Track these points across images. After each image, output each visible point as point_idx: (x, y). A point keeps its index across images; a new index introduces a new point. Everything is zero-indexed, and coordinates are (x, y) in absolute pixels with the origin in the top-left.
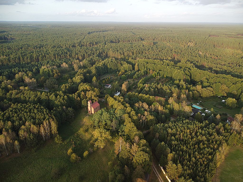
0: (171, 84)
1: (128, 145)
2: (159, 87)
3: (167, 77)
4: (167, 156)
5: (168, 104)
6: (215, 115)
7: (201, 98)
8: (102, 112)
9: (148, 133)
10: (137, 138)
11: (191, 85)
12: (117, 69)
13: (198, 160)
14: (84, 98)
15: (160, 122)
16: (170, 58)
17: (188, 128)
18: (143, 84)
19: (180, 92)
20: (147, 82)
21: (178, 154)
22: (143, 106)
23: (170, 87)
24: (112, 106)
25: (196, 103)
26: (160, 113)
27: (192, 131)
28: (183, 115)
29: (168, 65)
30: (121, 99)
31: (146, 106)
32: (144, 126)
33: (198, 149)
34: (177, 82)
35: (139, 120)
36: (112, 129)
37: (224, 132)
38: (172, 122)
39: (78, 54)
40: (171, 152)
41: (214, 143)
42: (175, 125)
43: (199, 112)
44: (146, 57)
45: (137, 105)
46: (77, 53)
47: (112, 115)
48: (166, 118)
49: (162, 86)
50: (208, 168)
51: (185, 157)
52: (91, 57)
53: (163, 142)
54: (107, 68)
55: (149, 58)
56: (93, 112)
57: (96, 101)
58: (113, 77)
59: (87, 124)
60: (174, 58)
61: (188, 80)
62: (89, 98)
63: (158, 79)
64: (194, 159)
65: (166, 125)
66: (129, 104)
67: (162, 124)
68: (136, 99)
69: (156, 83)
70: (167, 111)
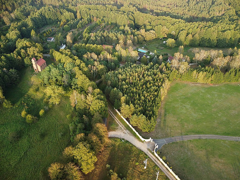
0: (117, 30)
1: (83, 96)
2: (105, 34)
3: (112, 23)
4: (120, 100)
5: (116, 51)
6: (158, 56)
7: (145, 42)
8: (50, 69)
9: (101, 82)
10: (90, 89)
11: (136, 30)
12: (57, 18)
13: (146, 98)
14: (26, 56)
15: (110, 70)
16: (112, 3)
17: (136, 72)
18: (89, 33)
19: (126, 38)
20: (92, 31)
21: (129, 96)
22: (92, 56)
23: (115, 34)
24: (60, 61)
25: (141, 47)
26: (109, 61)
27: (140, 73)
28: (131, 60)
29: (112, 11)
30: (68, 52)
31: (95, 56)
32: (96, 76)
33: (145, 89)
34: (122, 28)
35: (90, 71)
36: (64, 84)
37: (166, 70)
38: (121, 69)
39: (5, 4)
40: (123, 96)
41: (159, 81)
42: (124, 71)
43: (145, 55)
44: (87, 2)
45: (85, 56)
47: (62, 70)
48: (116, 65)
49: (108, 34)
50: (155, 103)
51: (135, 97)
52: (23, 6)
53: (115, 88)
54: (46, 18)
55: (91, 4)
56: (40, 70)
57: (40, 57)
58: (55, 28)
59: (37, 83)
60: (117, 2)
61: (132, 24)
62: (32, 56)
63: (103, 26)
64: (143, 97)
65: (116, 72)
66: (77, 57)
67: (113, 71)
68: (84, 50)
69: (101, 31)
70: (116, 58)
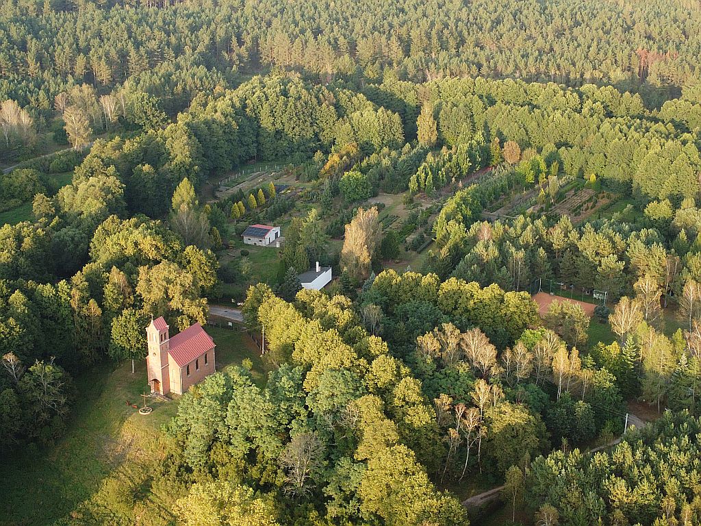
0: (627, 221)
2: (557, 237)
3: (602, 182)
5: (610, 337)
8: (229, 386)
12: (316, 135)
14: (123, 306)
15: (565, 441)
16: (617, 74)
18: (467, 222)
19: (680, 271)
20: (485, 214)
22: (464, 347)
23: (618, 238)
24: (287, 351)
26: (563, 391)
29: (609, 115)
30: (338, 308)
31: (481, 350)
32: (474, 468)
34: (659, 210)
35: (442, 428)
36: (286, 484)
38: (631, 444)
39: (86, 51)
42: (647, 460)
44: (479, 66)
45: (428, 342)
46: (82, 44)
47: (289, 400)
48: (600, 416)
49: (574, 235)
52: (164, 68)
54: (258, 130)
55: (498, 75)
56: (176, 387)
57: (193, 320)
58: (293, 182)
59: (144, 456)
60: (644, 74)
62: (155, 308)
63: (552, 193)
65: (598, 457)
66: (384, 340)
67: (577, 451)
68: (426, 307)
69: (539, 217)
70: (604, 379)
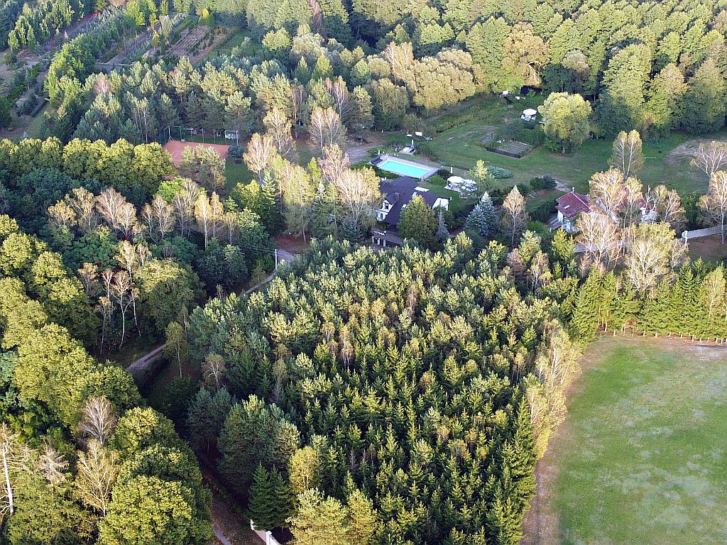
0: (247, 55)
1: (51, 461)
2: (178, 80)
3: (216, 17)
4: (284, 469)
5: (248, 176)
6: (499, 197)
7: (419, 114)
9: (162, 366)
10: (98, 410)
11: (359, 51)
13: (444, 449)
17: (375, 293)
18: (81, 76)
19: (305, 100)
20: (98, 64)
21: (341, 444)
22: (101, 210)
23: (240, 74)
25: (393, 146)
26: (209, 239)
27: (398, 301)
28: (339, 223)
31: (120, 211)
32: (132, 332)
33: (436, 392)
34: (277, 39)
35: (92, 298)
37: (548, 275)
38: (284, 279)
40: (305, 442)
41: (512, 340)
42: (302, 292)
43: (419, 193)
45: (61, 211)
48: (250, 256)
49: (195, 76)
50: (499, 475)
51: (377, 449)
53: (253, 398)
61: (336, 19)
63: (166, 34)
64: (423, 448)
65: (254, 297)
66: (11, 217)
67: (233, 295)
68: (52, 174)
69: (157, 62)
70: (248, 219)
